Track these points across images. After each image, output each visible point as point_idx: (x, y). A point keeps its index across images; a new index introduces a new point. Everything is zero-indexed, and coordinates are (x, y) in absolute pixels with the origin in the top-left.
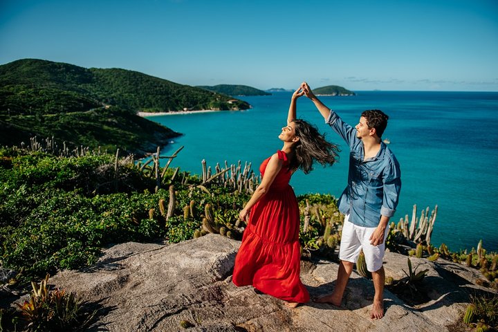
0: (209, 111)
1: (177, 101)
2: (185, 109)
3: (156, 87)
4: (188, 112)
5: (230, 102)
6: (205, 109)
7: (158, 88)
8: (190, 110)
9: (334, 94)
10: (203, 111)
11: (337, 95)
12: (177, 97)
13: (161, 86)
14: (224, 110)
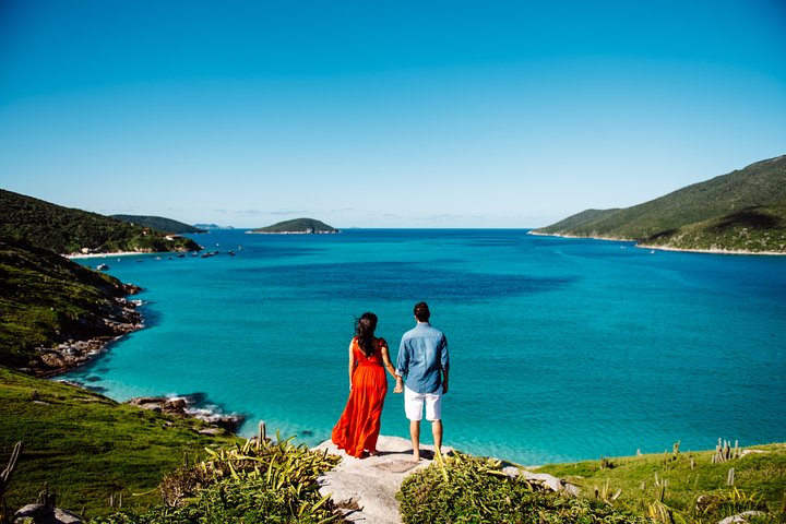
0: (132, 253)
1: (66, 235)
2: (85, 250)
3: (18, 209)
4: (91, 255)
5: (169, 238)
6: (124, 251)
7: (22, 212)
8: (95, 253)
9: (309, 231)
10: (120, 253)
11: (313, 232)
12: (64, 229)
13: (30, 208)
14: (160, 251)
